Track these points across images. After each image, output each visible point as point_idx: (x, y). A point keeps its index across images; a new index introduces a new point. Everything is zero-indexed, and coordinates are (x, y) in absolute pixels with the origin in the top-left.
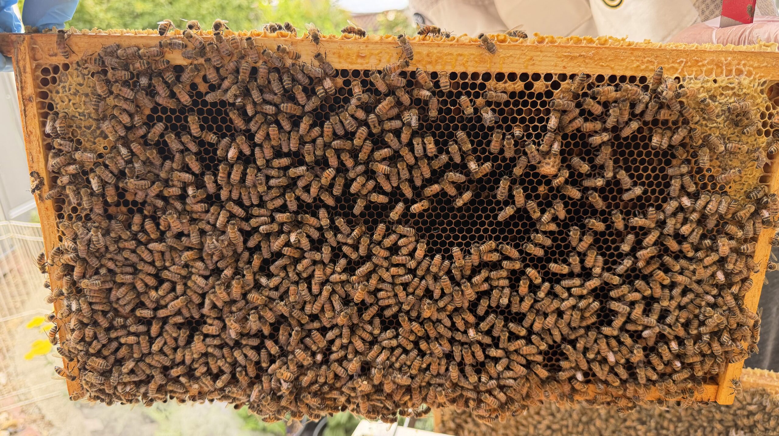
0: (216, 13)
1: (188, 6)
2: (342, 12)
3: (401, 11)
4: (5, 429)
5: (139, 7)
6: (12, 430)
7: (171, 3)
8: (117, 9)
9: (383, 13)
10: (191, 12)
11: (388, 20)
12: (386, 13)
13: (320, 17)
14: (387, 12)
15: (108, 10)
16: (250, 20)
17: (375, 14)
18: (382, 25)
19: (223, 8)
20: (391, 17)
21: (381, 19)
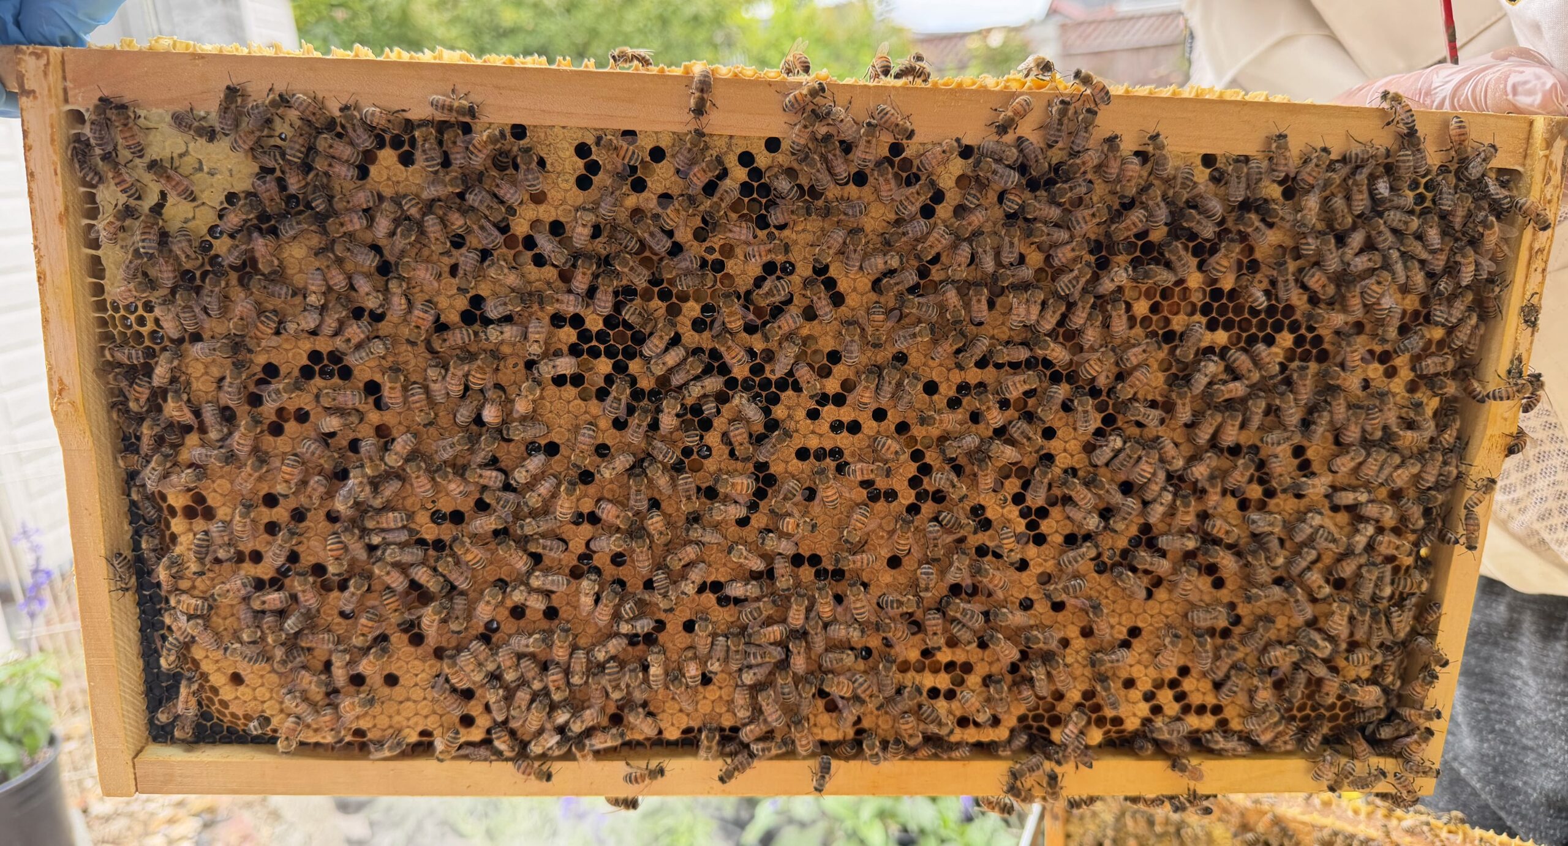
0: (651, 31)
1: (600, 16)
2: (897, 31)
3: (1017, 30)
4: (197, 815)
5: (509, 16)
6: (207, 817)
7: (568, 11)
8: (468, 21)
9: (980, 32)
10: (605, 27)
11: (988, 48)
12: (985, 33)
13: (851, 40)
14: (989, 31)
15: (455, 20)
16: (715, 47)
17: (963, 36)
18: (975, 57)
19: (664, 21)
20: (996, 40)
21: (974, 44)
